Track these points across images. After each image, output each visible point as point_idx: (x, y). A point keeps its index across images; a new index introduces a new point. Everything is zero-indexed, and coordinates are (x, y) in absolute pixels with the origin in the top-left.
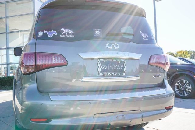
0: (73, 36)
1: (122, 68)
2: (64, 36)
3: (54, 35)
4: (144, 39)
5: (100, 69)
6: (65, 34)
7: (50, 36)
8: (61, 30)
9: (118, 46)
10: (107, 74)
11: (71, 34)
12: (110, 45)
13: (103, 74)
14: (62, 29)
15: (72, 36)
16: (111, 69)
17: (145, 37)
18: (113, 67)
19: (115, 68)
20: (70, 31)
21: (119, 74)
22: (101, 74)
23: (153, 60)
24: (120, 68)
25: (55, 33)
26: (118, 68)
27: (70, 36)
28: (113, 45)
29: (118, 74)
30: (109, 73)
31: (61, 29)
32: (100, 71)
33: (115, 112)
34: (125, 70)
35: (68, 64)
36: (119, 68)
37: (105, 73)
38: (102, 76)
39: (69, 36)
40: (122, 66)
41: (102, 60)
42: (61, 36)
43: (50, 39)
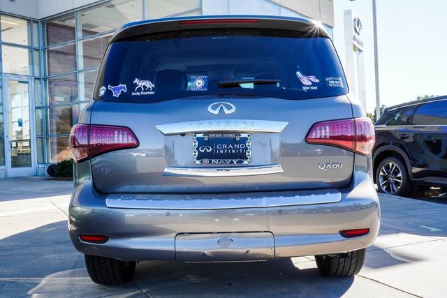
0: (153, 93)
1: (243, 151)
2: (138, 94)
3: (122, 91)
4: (305, 88)
5: (197, 153)
6: (140, 90)
7: (116, 95)
8: (134, 82)
9: (232, 108)
10: (210, 162)
11: (149, 88)
12: (214, 108)
13: (201, 162)
14: (136, 81)
15: (151, 93)
16: (219, 152)
17: (310, 83)
18: (224, 150)
19: (228, 151)
20: (149, 84)
21: (235, 162)
22: (198, 162)
23: (318, 132)
24: (239, 151)
25: (124, 88)
26: (233, 151)
27: (148, 93)
28: (222, 107)
29: (232, 162)
30: (213, 161)
31: (134, 80)
32: (195, 157)
33: (215, 233)
34: (247, 154)
35: (139, 144)
36: (236, 151)
37: (206, 161)
38: (200, 166)
39: (146, 93)
40: (243, 146)
41: (201, 135)
42: (133, 94)
43: (116, 100)
